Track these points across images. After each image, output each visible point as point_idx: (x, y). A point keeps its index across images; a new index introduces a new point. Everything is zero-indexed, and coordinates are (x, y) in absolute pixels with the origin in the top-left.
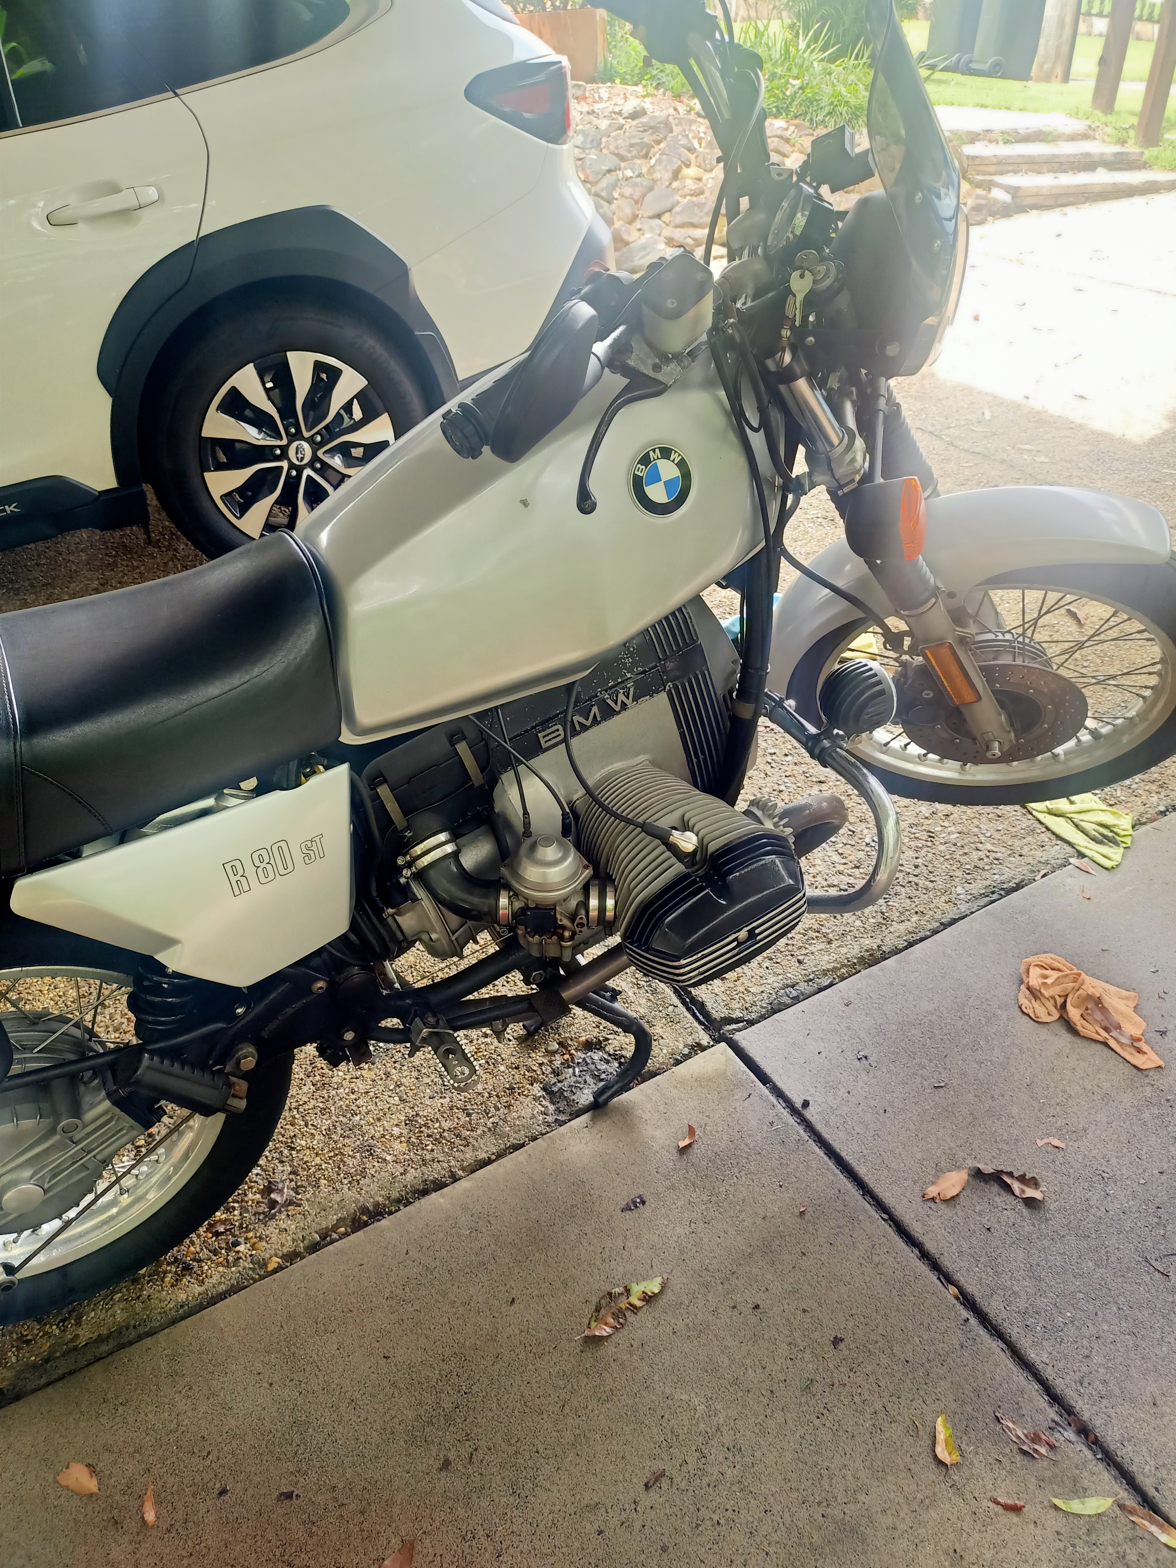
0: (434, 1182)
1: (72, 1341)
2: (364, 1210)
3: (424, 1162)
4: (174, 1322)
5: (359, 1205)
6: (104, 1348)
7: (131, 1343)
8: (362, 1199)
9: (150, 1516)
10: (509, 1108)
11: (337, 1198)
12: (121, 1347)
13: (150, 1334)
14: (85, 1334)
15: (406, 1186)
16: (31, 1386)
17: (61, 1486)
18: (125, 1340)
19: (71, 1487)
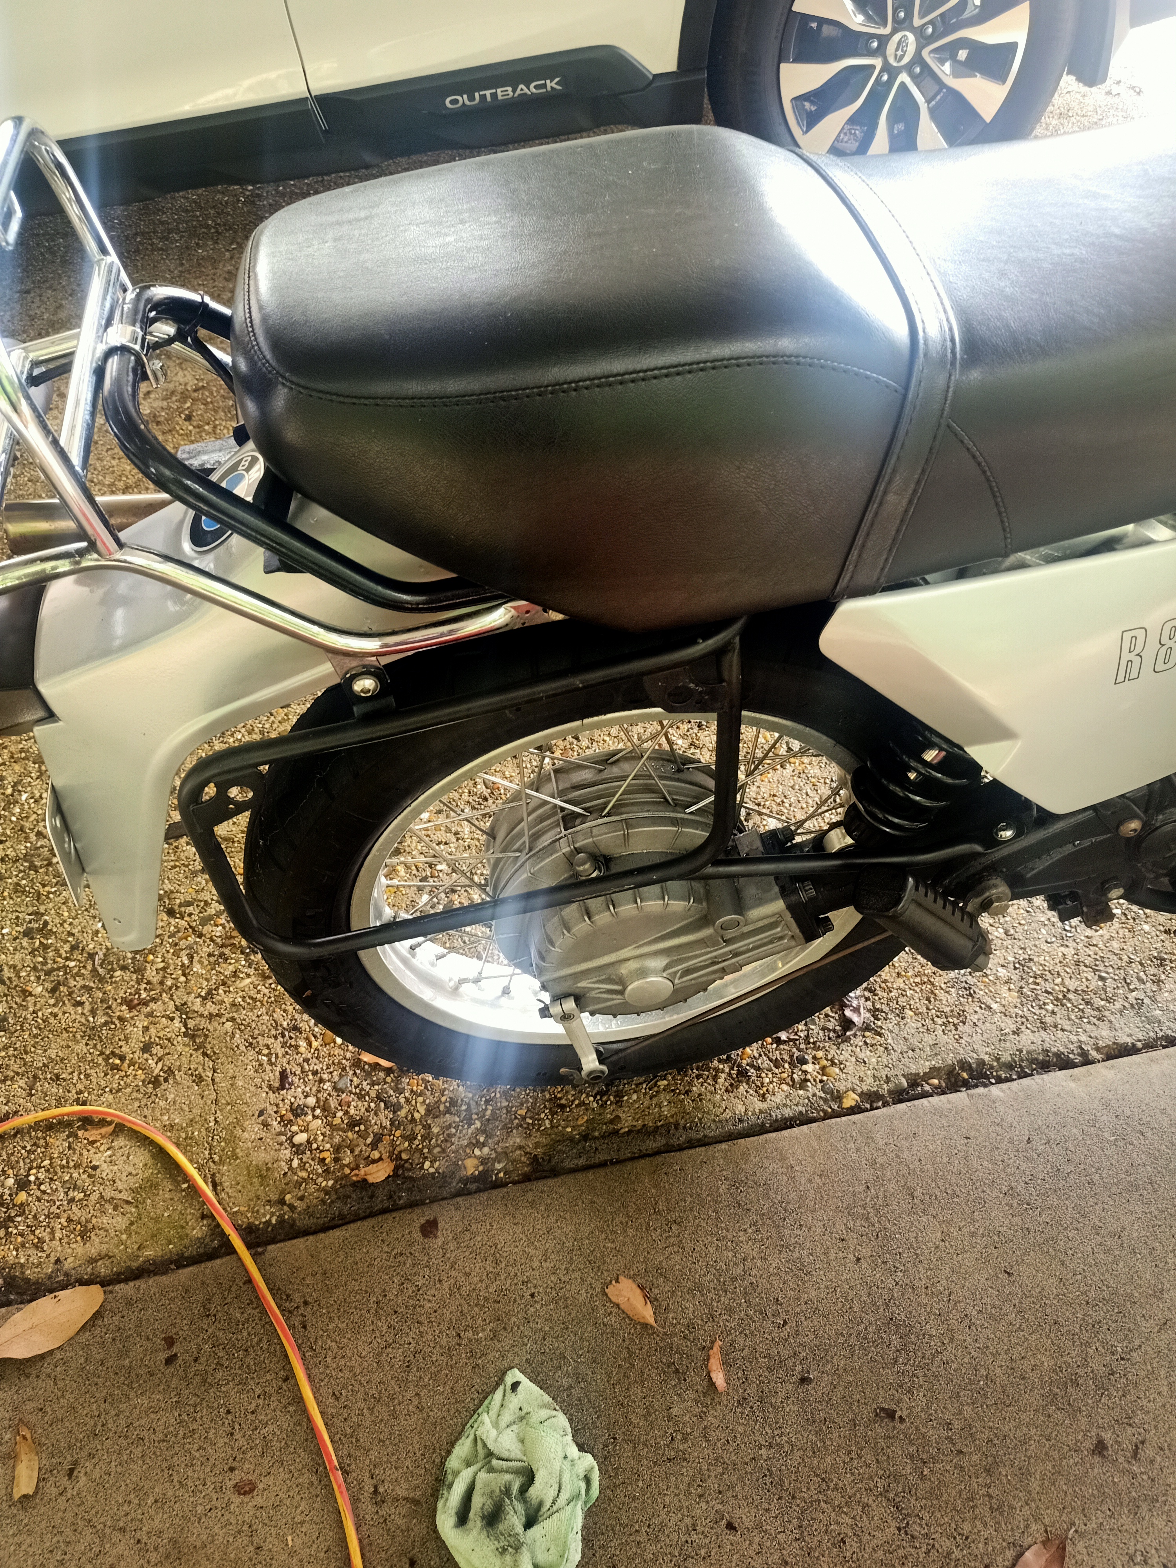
0: (1058, 1055)
1: (611, 1122)
2: (964, 1065)
3: (1044, 1027)
4: (731, 1137)
5: (959, 1057)
6: (652, 1144)
7: (680, 1149)
8: (962, 1051)
9: (719, 1378)
10: (1159, 985)
11: (929, 1039)
12: (669, 1149)
13: (705, 1142)
14: (627, 1120)
15: (1021, 1051)
16: (568, 1164)
17: (611, 1301)
18: (675, 1142)
19: (622, 1307)
